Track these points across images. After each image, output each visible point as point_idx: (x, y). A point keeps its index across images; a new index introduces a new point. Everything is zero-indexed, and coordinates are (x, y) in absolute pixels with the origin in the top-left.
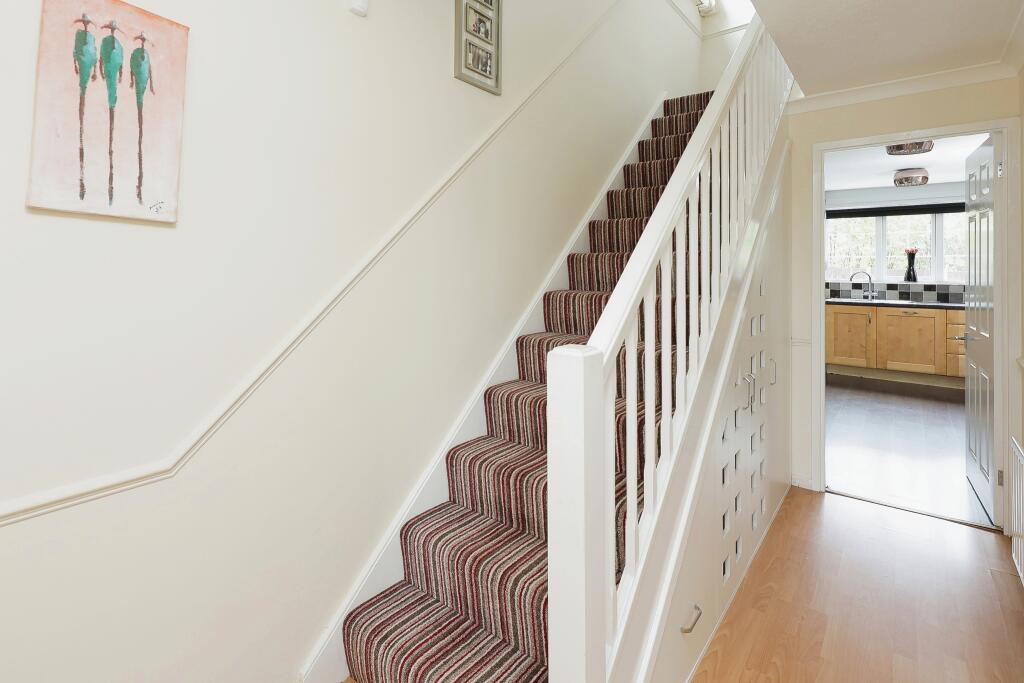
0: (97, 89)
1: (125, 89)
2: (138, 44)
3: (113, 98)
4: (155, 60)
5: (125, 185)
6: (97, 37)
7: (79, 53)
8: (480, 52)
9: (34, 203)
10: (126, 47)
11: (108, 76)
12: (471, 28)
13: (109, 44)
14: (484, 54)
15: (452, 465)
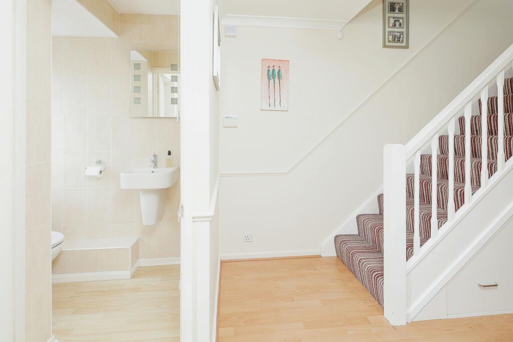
0: (272, 81)
1: (277, 80)
2: (278, 69)
3: (274, 83)
4: (282, 72)
5: (277, 103)
6: (271, 69)
7: (268, 74)
8: (396, 34)
9: (262, 109)
10: (277, 70)
11: (273, 78)
12: (391, 25)
13: (273, 70)
14: (399, 34)
15: (379, 200)
